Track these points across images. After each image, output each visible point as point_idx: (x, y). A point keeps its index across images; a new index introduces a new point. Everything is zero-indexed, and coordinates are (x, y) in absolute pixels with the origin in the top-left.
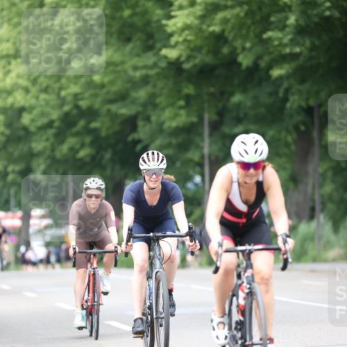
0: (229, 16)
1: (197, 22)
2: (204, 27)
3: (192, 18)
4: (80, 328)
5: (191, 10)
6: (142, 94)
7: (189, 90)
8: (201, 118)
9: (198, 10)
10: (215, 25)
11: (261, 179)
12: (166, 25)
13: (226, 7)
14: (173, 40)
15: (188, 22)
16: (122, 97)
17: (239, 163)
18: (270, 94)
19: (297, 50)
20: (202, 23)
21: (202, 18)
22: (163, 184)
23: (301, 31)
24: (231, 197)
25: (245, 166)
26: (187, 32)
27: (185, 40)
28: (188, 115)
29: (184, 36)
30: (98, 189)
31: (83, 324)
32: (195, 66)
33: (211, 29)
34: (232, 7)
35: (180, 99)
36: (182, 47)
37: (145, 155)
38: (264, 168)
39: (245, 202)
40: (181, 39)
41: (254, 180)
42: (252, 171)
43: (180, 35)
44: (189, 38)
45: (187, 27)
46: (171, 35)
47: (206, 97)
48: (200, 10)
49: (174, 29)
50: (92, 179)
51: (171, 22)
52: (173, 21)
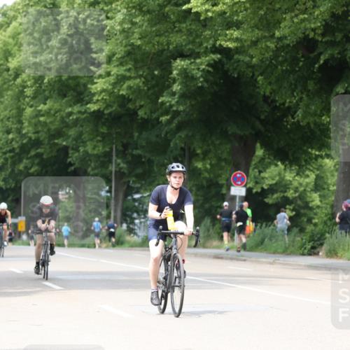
0: (132, 85)
1: (110, 87)
2: (116, 91)
3: (108, 85)
5: (107, 79)
7: (104, 130)
8: (112, 149)
9: (112, 79)
10: (123, 90)
12: (91, 89)
13: (130, 78)
14: (95, 98)
15: (105, 87)
18: (157, 136)
20: (114, 88)
21: (114, 85)
26: (104, 94)
27: (103, 99)
28: (104, 147)
29: (102, 96)
32: (110, 114)
33: (121, 93)
34: (135, 78)
35: (97, 136)
36: (101, 104)
40: (100, 98)
43: (99, 96)
44: (105, 97)
45: (103, 91)
46: (94, 95)
47: (114, 136)
48: (114, 79)
49: (95, 91)
51: (94, 87)
52: (95, 86)
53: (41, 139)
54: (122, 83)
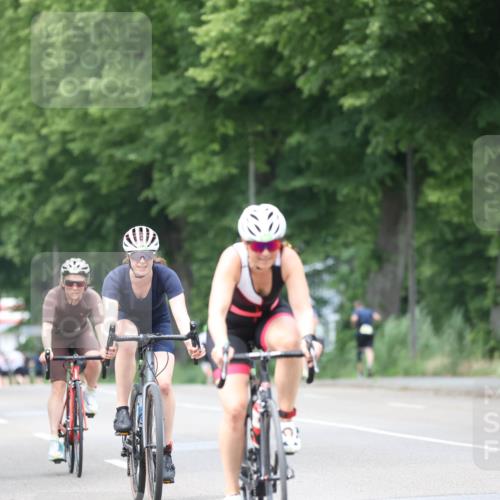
0: (285, 23)
1: (238, 30)
2: (250, 37)
3: (232, 25)
4: (57, 461)
5: (229, 12)
6: (159, 134)
7: (228, 128)
8: (244, 169)
9: (241, 12)
10: (265, 34)
11: (278, 263)
12: (195, 34)
13: (280, 9)
14: (204, 56)
15: (227, 30)
16: (130, 138)
17: (248, 243)
18: (345, 134)
19: (383, 72)
20: (246, 31)
21: (247, 24)
22: (155, 270)
23: (387, 44)
24: (240, 286)
25: (258, 247)
26: (224, 45)
27: (222, 56)
28: (226, 165)
29: (220, 50)
30: (82, 274)
31: (61, 455)
32: (236, 93)
33: (259, 40)
34: (290, 9)
35: (212, 141)
36: (218, 67)
37: (130, 232)
38: (282, 249)
39: (259, 293)
40: (215, 55)
41: (269, 265)
42: (266, 252)
43: (215, 49)
44: (227, 53)
45: (224, 37)
46: (201, 49)
47: (251, 139)
48: (244, 13)
49: (206, 39)
50: (73, 260)
51: (201, 30)
52: (204, 28)
53: (94, 151)
54: (262, 22)
